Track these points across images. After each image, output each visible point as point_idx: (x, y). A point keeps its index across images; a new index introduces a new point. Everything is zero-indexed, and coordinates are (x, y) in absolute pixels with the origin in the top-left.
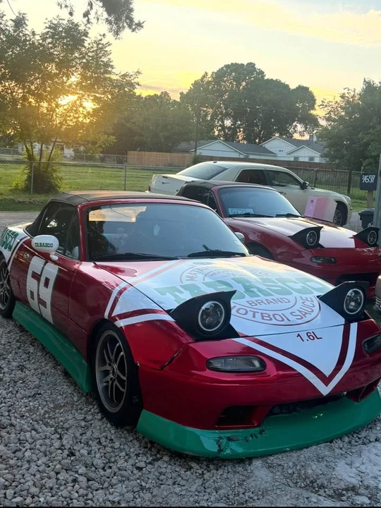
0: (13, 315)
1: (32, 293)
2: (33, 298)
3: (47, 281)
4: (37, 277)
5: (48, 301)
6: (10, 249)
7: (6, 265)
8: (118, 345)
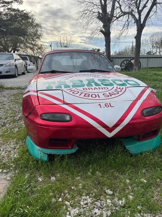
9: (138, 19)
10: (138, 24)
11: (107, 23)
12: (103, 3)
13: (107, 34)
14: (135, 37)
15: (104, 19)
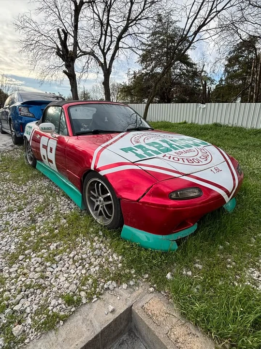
0: (36, 167)
1: (44, 156)
2: (45, 159)
3: (51, 149)
4: (45, 147)
5: (54, 160)
6: (29, 135)
7: (28, 142)
8: (100, 184)
9: (103, 62)
10: (104, 69)
11: (70, 62)
12: (63, 39)
13: (72, 76)
14: (103, 83)
15: (66, 57)
